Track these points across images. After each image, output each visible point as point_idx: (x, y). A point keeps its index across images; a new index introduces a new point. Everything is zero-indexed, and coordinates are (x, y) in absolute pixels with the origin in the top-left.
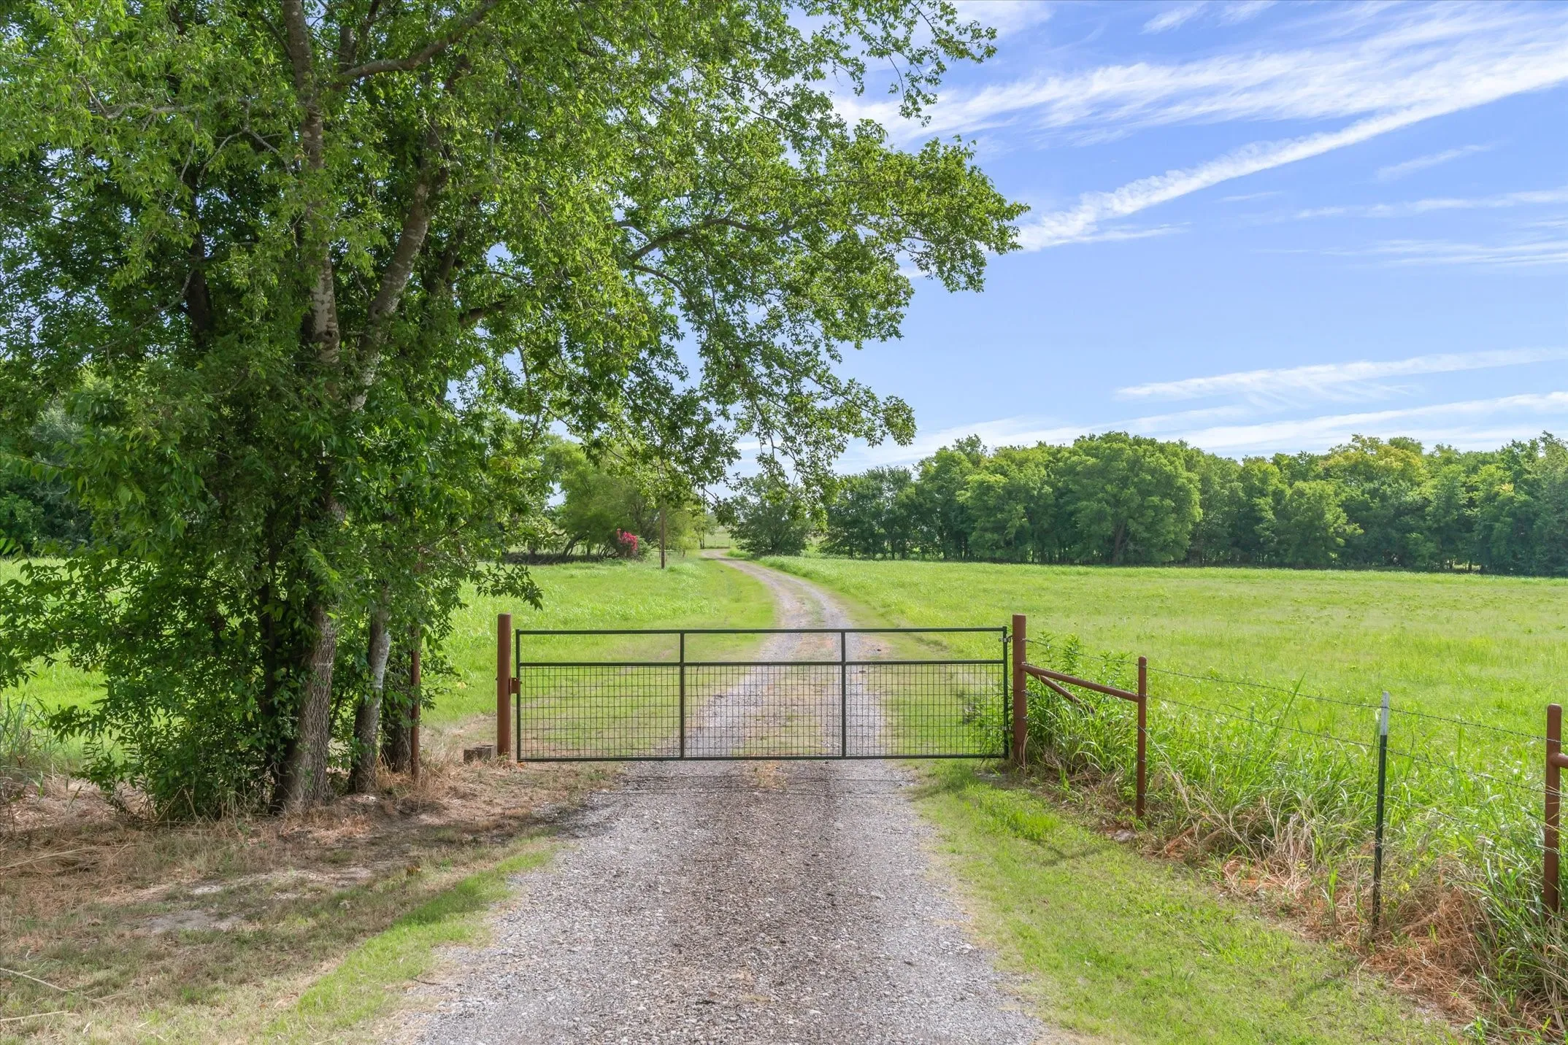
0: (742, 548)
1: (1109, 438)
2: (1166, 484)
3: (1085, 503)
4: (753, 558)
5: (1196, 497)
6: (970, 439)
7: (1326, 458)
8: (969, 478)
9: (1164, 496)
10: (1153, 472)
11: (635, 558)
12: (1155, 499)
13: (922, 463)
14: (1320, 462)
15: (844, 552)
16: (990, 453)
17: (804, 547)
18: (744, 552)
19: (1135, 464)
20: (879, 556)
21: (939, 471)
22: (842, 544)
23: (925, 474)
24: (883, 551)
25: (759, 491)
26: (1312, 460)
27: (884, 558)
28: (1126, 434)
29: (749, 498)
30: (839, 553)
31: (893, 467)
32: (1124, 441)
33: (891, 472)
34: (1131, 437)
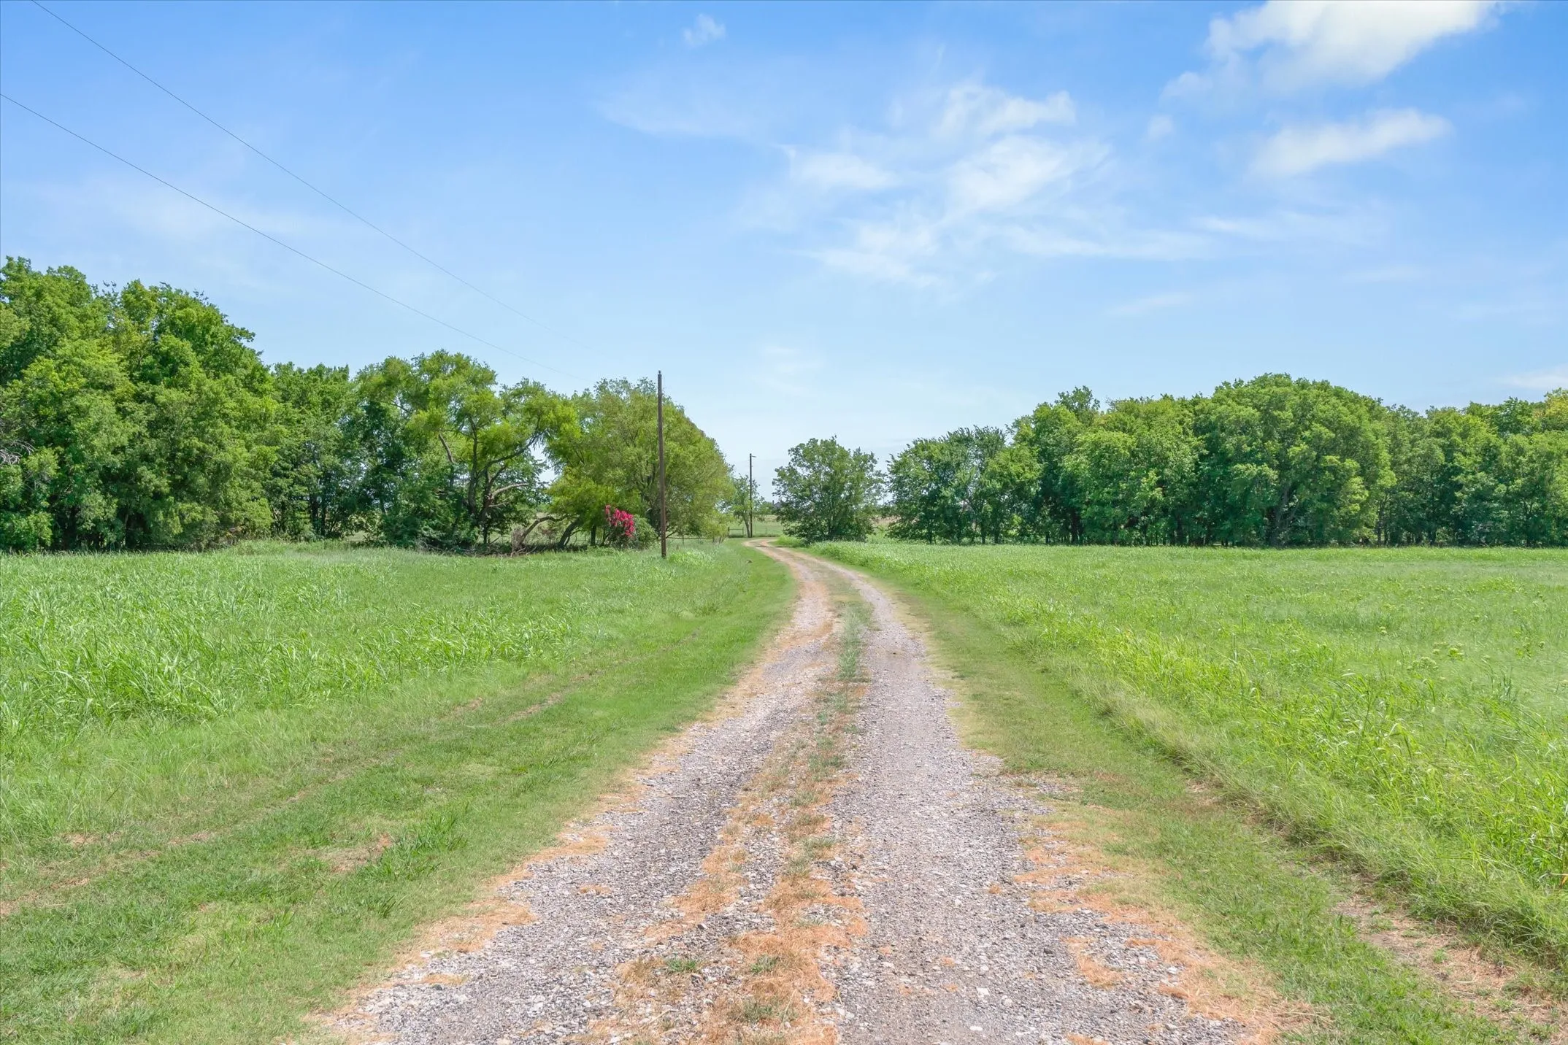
0: (791, 533)
1: (1262, 381)
2: (1348, 440)
3: (1240, 466)
4: (806, 545)
5: (1385, 456)
6: (1077, 392)
7: (1540, 406)
8: (1081, 438)
9: (1345, 455)
10: (1328, 423)
11: (635, 545)
12: (1333, 459)
13: (1017, 424)
14: (1535, 411)
15: (921, 537)
16: (1104, 408)
17: (870, 530)
18: (794, 538)
19: (1304, 413)
20: (965, 540)
21: (1038, 432)
22: (919, 526)
23: (1022, 438)
24: (971, 535)
25: (812, 460)
26: (1526, 409)
27: (972, 543)
28: (1288, 377)
29: (800, 470)
30: (914, 537)
31: (981, 427)
32: (1289, 385)
33: (979, 432)
34: (1294, 379)
